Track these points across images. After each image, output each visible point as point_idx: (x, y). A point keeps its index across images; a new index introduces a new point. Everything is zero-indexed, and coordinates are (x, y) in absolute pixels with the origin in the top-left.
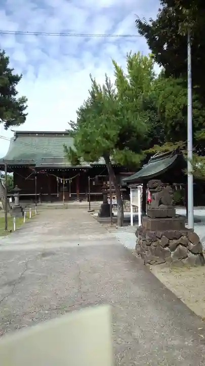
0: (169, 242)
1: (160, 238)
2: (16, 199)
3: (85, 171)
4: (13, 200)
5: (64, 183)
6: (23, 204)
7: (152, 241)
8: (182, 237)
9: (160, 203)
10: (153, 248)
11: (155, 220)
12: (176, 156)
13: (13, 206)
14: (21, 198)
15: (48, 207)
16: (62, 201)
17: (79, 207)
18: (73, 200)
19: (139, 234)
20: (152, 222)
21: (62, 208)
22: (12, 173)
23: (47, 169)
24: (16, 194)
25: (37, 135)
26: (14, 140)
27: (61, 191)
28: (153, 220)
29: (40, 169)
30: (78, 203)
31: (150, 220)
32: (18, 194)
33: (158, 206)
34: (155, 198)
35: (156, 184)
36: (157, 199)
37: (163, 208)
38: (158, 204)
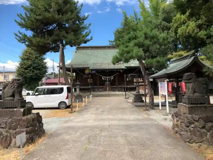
0: (205, 125)
1: (196, 121)
2: (78, 90)
3: (122, 71)
4: (75, 90)
5: (108, 80)
6: (81, 94)
7: (190, 123)
9: (195, 92)
10: (192, 129)
13: (75, 94)
14: (81, 90)
15: (98, 95)
16: (107, 91)
17: (118, 95)
18: (114, 91)
19: (176, 117)
20: (189, 107)
21: (107, 96)
22: (74, 73)
23: (97, 70)
24: (77, 87)
25: (90, 48)
26: (76, 52)
27: (106, 84)
28: (190, 106)
29: (92, 70)
30: (117, 93)
31: (187, 105)
32: (78, 87)
33: (193, 94)
34: (190, 88)
35: (191, 77)
36: (192, 88)
37: (197, 96)
38: (193, 93)
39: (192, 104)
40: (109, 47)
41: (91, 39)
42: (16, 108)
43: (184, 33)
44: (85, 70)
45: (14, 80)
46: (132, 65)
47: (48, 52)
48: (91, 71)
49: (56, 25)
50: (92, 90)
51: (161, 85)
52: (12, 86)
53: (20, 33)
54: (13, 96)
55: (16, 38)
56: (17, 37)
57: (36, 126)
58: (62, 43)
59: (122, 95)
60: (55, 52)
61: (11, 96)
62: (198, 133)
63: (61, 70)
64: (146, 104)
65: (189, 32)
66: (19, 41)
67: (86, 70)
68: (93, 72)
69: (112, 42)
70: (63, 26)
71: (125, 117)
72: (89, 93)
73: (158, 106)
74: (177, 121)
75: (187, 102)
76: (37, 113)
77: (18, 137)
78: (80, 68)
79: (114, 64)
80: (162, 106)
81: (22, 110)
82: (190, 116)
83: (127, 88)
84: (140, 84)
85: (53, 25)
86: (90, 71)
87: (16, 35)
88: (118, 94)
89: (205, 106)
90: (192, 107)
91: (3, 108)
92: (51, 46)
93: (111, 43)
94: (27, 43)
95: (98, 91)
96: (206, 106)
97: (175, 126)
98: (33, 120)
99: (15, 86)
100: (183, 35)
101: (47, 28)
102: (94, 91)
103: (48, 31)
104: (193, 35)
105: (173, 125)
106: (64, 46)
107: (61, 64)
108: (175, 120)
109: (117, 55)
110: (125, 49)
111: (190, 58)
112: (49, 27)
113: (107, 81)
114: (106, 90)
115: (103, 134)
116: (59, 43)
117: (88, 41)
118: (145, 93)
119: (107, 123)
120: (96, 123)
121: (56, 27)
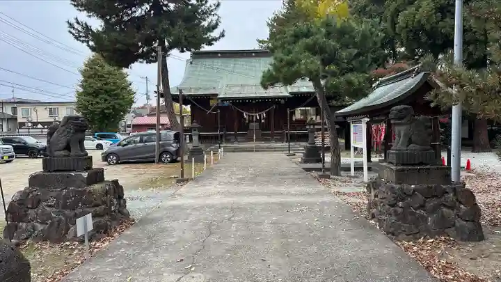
0: (425, 202)
1: (409, 196)
2: (195, 138)
3: (283, 101)
4: (191, 139)
5: (254, 120)
6: (202, 146)
7: (397, 199)
8: (446, 196)
9: (410, 142)
10: (400, 210)
11: (402, 167)
12: (421, 75)
13: (190, 146)
14: (201, 138)
15: (235, 149)
16: (253, 141)
17: (275, 150)
18: (266, 140)
19: (375, 189)
20: (397, 171)
21: (252, 151)
22: (189, 106)
23: (233, 100)
24: (193, 132)
25: (219, 55)
26: (191, 63)
27: (250, 128)
28: (399, 168)
29: (224, 99)
30: (273, 144)
31: (394, 167)
32: (197, 132)
33: (408, 146)
34: (402, 134)
35: (404, 113)
36: (405, 135)
37: (415, 150)
38: (406, 144)
39: (403, 165)
40: (257, 54)
41: (222, 35)
42: (74, 170)
43: (410, 23)
44: (210, 99)
45: (69, 120)
46: (304, 90)
47: (136, 63)
48: (222, 101)
49: (151, 6)
50: (224, 140)
51: (355, 130)
52: (64, 131)
53: (78, 23)
54: (68, 148)
55: (70, 32)
56: (72, 30)
57: (113, 204)
58: (162, 43)
59: (281, 150)
60: (149, 62)
61: (64, 149)
62: (410, 218)
63: (161, 99)
64: (324, 166)
65: (419, 21)
66: (77, 38)
67: (212, 99)
68: (226, 103)
69: (262, 42)
70: (165, 8)
71: (283, 189)
72: (218, 145)
73: (349, 169)
74: (376, 196)
75: (395, 161)
76: (113, 181)
77: (79, 221)
78: (201, 96)
79: (265, 87)
80: (356, 169)
81: (85, 175)
82: (398, 186)
83: (292, 135)
84: (316, 127)
85: (144, 8)
86: (220, 101)
87: (71, 25)
88: (275, 148)
89: (427, 169)
90: (403, 170)
91: (49, 171)
92: (140, 50)
93: (261, 44)
94: (91, 43)
95: (236, 140)
96: (429, 169)
97: (372, 205)
98: (107, 193)
99: (71, 129)
100: (407, 27)
101: (132, 13)
102: (228, 141)
103: (133, 20)
104: (428, 27)
105: (369, 203)
106: (165, 51)
107: (161, 87)
108: (373, 193)
109: (271, 68)
110: (287, 58)
111: (415, 76)
112: (135, 12)
113: (252, 121)
114: (251, 139)
115: (237, 219)
116: (156, 45)
117: (216, 40)
118: (323, 144)
119: (246, 200)
120: (226, 200)
121: (150, 11)
